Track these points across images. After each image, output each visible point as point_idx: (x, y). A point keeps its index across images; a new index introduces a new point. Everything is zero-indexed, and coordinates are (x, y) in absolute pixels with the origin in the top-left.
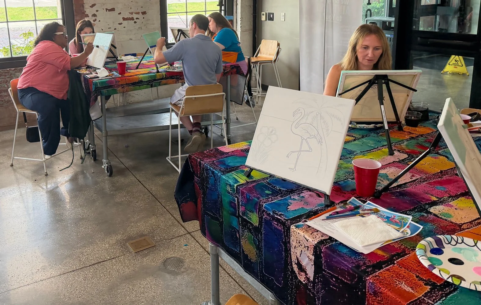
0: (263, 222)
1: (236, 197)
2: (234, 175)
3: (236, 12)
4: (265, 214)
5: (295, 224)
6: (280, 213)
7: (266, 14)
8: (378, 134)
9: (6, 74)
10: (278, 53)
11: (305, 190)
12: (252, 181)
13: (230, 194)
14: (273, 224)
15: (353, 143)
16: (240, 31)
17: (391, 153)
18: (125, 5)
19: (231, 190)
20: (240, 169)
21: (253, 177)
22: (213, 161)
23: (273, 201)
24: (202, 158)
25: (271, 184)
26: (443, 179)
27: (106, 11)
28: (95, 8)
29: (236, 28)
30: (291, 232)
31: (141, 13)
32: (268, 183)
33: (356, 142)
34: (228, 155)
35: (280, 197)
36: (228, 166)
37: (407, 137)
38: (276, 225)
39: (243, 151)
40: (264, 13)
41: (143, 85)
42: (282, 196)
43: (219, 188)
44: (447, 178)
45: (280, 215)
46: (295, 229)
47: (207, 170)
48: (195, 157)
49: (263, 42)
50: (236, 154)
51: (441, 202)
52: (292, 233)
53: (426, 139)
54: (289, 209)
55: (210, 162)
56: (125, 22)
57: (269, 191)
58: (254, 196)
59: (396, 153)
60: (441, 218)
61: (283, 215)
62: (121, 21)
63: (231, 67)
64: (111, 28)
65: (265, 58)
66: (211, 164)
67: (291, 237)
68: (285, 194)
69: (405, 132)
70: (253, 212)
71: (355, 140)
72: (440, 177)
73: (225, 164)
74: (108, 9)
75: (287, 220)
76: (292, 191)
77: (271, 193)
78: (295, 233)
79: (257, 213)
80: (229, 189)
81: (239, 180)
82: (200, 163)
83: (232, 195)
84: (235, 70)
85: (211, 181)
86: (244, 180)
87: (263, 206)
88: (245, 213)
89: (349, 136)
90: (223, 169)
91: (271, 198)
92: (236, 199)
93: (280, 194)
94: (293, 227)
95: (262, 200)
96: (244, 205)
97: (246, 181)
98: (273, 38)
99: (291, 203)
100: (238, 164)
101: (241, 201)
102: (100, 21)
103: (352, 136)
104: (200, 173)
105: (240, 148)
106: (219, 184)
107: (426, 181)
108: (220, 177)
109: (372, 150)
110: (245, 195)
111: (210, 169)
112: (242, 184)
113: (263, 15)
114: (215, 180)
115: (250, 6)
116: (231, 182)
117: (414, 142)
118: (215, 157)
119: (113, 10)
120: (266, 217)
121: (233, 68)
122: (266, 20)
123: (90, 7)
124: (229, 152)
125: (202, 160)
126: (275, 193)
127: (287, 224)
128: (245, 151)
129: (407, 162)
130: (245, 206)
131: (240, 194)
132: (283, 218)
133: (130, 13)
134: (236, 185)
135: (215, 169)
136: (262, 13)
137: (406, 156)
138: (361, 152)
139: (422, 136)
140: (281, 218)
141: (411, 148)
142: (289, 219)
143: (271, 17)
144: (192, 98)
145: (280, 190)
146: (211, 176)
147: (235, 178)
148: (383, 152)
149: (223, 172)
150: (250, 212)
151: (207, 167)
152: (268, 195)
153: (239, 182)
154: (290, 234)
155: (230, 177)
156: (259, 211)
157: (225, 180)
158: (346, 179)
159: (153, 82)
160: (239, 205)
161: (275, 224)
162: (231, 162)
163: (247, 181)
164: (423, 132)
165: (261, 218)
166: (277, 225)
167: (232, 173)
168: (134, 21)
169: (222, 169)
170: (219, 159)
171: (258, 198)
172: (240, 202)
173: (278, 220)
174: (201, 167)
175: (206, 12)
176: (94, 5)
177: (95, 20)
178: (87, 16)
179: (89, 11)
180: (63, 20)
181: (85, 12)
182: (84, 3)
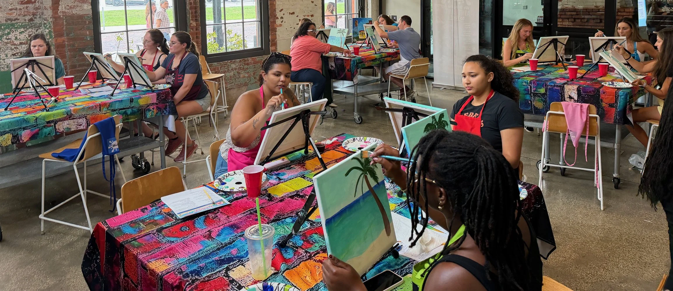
9: (225, 66)
18: (301, 10)
28: (282, 12)
74: (291, 13)
102: (285, 22)
119: (293, 13)
175: (348, 15)
176: (282, 10)
177: (282, 22)
178: (277, 18)
179: (279, 14)
180: (261, 21)
181: (276, 15)
182: (276, 9)
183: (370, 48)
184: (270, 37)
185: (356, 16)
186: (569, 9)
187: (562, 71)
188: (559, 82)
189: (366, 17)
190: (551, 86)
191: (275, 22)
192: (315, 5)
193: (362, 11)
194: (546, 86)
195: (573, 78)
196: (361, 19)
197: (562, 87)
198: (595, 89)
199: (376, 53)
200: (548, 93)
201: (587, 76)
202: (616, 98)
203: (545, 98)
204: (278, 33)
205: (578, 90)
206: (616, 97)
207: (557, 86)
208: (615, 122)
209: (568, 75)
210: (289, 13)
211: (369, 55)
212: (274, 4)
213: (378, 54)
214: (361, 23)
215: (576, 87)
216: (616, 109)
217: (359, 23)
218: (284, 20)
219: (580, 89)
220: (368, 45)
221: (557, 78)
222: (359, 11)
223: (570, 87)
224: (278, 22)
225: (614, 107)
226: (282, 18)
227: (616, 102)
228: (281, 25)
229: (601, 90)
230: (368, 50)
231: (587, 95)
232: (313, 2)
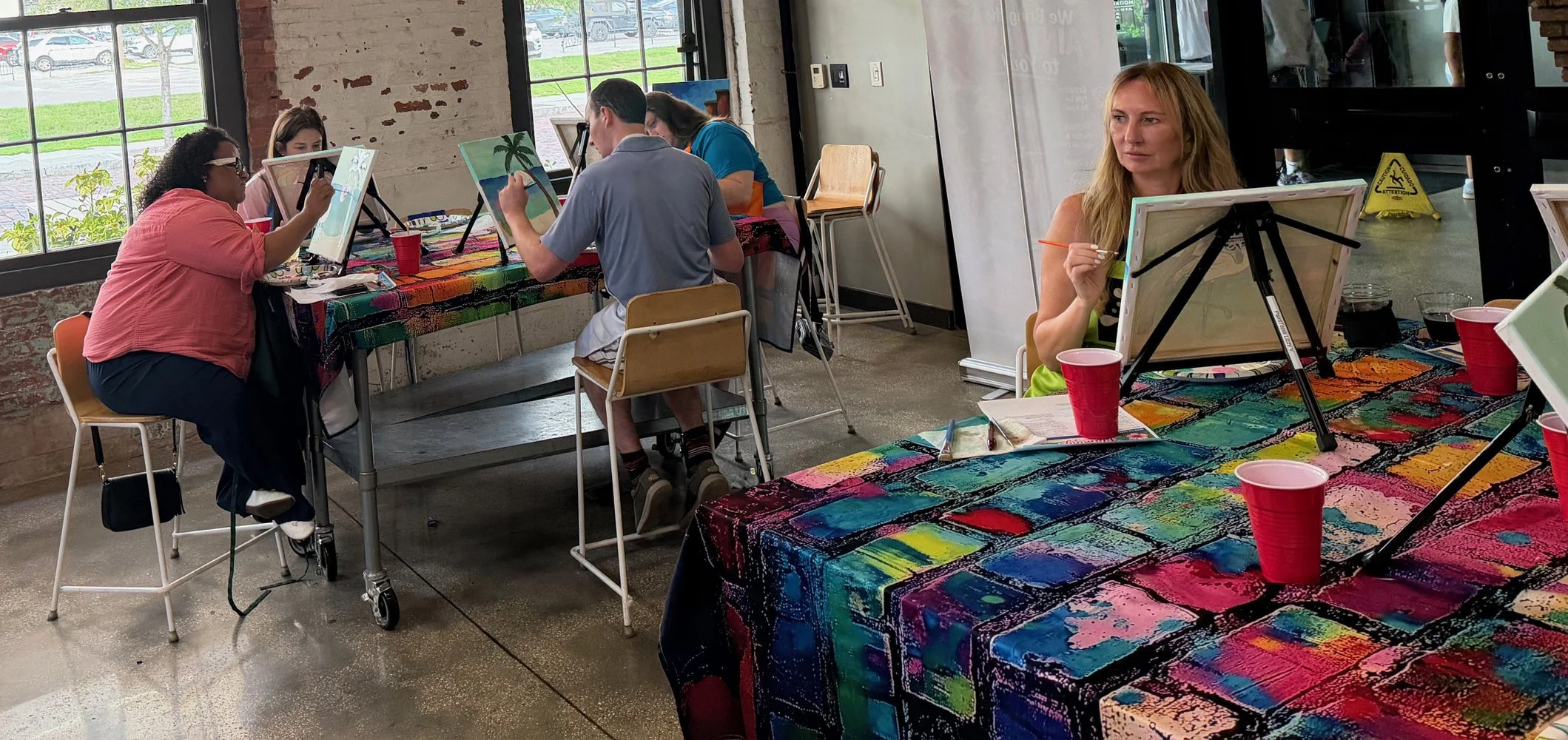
0: (994, 704)
1: (887, 630)
2: (865, 556)
3: (736, 69)
4: (997, 674)
5: (1111, 695)
6: (1049, 661)
7: (825, 68)
8: (1265, 392)
10: (876, 184)
11: (1104, 581)
12: (930, 571)
13: (862, 622)
14: (1032, 703)
15: (1199, 424)
16: (753, 123)
17: (1328, 445)
18: (401, 64)
19: (865, 610)
20: (880, 536)
21: (928, 557)
22: (786, 520)
23: (1015, 624)
24: (747, 515)
25: (991, 575)
26: (1507, 510)
27: (346, 87)
28: (309, 80)
29: (740, 115)
30: (1102, 719)
31: (450, 87)
32: (984, 572)
33: (1208, 421)
34: (826, 497)
35: (1034, 609)
36: (839, 530)
37: (1356, 394)
38: (1044, 704)
39: (871, 479)
40: (819, 66)
41: (488, 303)
42: (1040, 609)
43: (821, 607)
44: (1520, 505)
45: (1053, 668)
46: (1117, 709)
47: (771, 551)
48: (721, 514)
49: (827, 151)
50: (850, 491)
51: (1534, 581)
52: (1110, 721)
53: (1412, 394)
54: (1072, 644)
55: (774, 523)
56: (404, 119)
57: (995, 594)
58: (953, 617)
59: (1340, 441)
60: (1556, 629)
61: (1060, 666)
62: (392, 113)
63: (753, 229)
64: (359, 138)
65: (839, 201)
66: (781, 529)
67: (1107, 735)
68: (1047, 601)
69: (1340, 378)
70: (952, 674)
71: (1201, 416)
72: (1496, 506)
73: (826, 527)
74: (350, 81)
75: (1080, 683)
76: (1066, 590)
77: (1001, 600)
78: (1121, 719)
79: (966, 672)
80: (857, 605)
81: (887, 570)
82: (742, 531)
83: (870, 626)
84: (767, 237)
85: (789, 588)
86: (905, 570)
87: (987, 646)
88: (922, 682)
89: (1179, 405)
90: (826, 543)
91: (1009, 618)
92: (886, 637)
93: (1032, 602)
94: (1107, 704)
95: (980, 626)
96: (920, 654)
97: (911, 571)
98: (856, 137)
99: (1075, 627)
100: (868, 524)
101: (907, 640)
103: (1190, 406)
104: (745, 567)
105: (858, 473)
106: (821, 596)
107: (1461, 521)
108: (821, 570)
109: (1267, 439)
110: (921, 618)
111: (781, 547)
112: (902, 584)
113: (816, 71)
114: (805, 582)
115: (776, 49)
116: (864, 580)
117: (1381, 405)
118: (788, 507)
119: (366, 81)
120: (1001, 685)
121: (760, 233)
122: (826, 86)
123: (297, 77)
124: (827, 488)
125: (750, 521)
126: (1016, 601)
127: (1083, 697)
128: (878, 479)
129: (1383, 468)
130: (921, 658)
131: (900, 617)
132: (1065, 677)
133: (417, 88)
134: (882, 589)
135: (800, 545)
136: (813, 66)
137: (1373, 450)
138: (1235, 449)
139: (1396, 386)
140: (1059, 678)
141: (1382, 425)
142: (1086, 680)
143: (839, 77)
144: (646, 335)
145: (1026, 588)
146: (788, 571)
147: (874, 568)
148: (1299, 442)
149: (827, 550)
150: (943, 674)
151: (772, 541)
152: (994, 609)
153: (890, 577)
154: (1099, 727)
155: (856, 564)
156: (977, 663)
157: (843, 575)
158: (1220, 537)
159: (516, 291)
160: (896, 658)
161: (1039, 701)
162: (844, 518)
163: (914, 573)
164: (1394, 375)
165: (983, 691)
166: (1048, 704)
167: (858, 552)
168: (430, 112)
169: (821, 541)
170: (801, 513)
171: (969, 622)
172: (902, 645)
173: (1048, 687)
174: (745, 544)
176: (304, 73)
179: (292, 89)
181: (281, 92)
182: (276, 68)
192: (473, 43)
196: (687, 89)
210: (341, 83)
212: (267, 49)
232: (458, 32)
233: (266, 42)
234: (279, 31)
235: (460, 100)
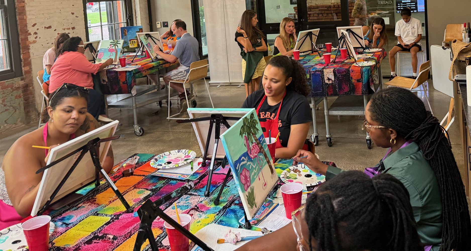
7: (161, 23)
18: (59, 22)
28: (36, 27)
31: (71, 29)
64: (49, 43)
74: (46, 27)
102: (40, 38)
113: (158, 23)
119: (50, 27)
122: (161, 27)
123: (32, 26)
133: (63, 29)
143: (165, 25)
175: (114, 24)
176: (34, 25)
177: (36, 38)
178: (30, 34)
179: (31, 30)
180: (8, 40)
181: (28, 31)
182: (27, 24)
183: (145, 56)
184: (22, 57)
185: (123, 25)
186: (313, 7)
187: (318, 58)
188: (319, 67)
189: (135, 25)
190: (313, 71)
191: (27, 39)
192: (76, 17)
193: (130, 20)
194: (309, 72)
195: (328, 63)
196: (130, 28)
197: (322, 72)
198: (346, 69)
199: (153, 61)
200: (312, 78)
201: (337, 60)
202: (361, 75)
203: (310, 83)
204: (31, 51)
205: (334, 72)
206: (361, 73)
207: (318, 71)
208: (363, 93)
209: (324, 61)
210: (44, 28)
211: (145, 64)
212: (25, 18)
213: (155, 61)
214: (130, 31)
215: (332, 70)
216: (363, 83)
217: (128, 32)
218: (39, 35)
219: (335, 71)
220: (142, 54)
221: (316, 65)
222: (127, 20)
223: (328, 70)
224: (31, 38)
225: (361, 82)
226: (36, 33)
227: (362, 78)
228: (34, 42)
229: (350, 69)
230: (143, 59)
231: (341, 75)
232: (73, 14)
233: (24, 16)
234: (27, 13)
235: (73, 32)
